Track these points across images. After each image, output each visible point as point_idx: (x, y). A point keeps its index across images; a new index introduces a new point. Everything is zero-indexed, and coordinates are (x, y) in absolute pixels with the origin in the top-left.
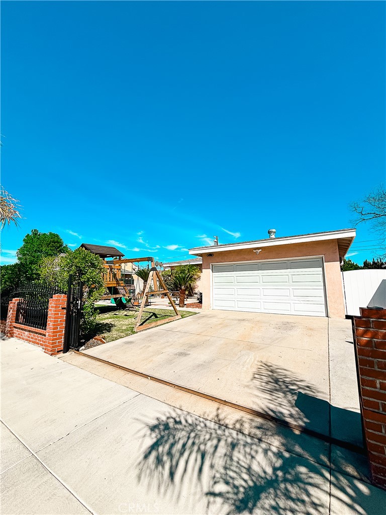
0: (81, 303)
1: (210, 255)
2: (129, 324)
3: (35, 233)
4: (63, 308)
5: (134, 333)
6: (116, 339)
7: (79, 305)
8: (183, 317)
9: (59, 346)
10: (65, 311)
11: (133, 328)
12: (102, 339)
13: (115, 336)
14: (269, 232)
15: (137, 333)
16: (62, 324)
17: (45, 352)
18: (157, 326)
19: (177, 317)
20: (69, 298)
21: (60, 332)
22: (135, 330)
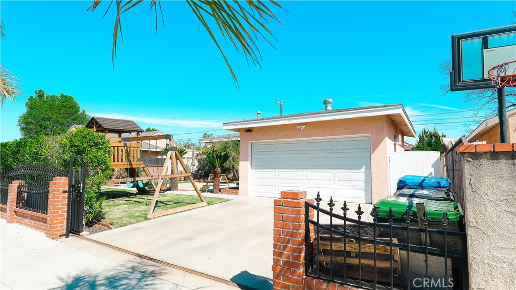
0: (83, 187)
1: (249, 130)
2: (145, 211)
3: (40, 94)
4: (64, 192)
5: (146, 219)
6: (125, 225)
7: (81, 188)
8: (209, 204)
9: (61, 230)
10: (67, 194)
11: (147, 214)
12: (110, 225)
13: (125, 222)
14: (325, 103)
15: (150, 219)
16: (64, 208)
17: (47, 236)
18: (176, 213)
19: (202, 204)
20: (70, 181)
21: (61, 216)
22: (149, 217)
